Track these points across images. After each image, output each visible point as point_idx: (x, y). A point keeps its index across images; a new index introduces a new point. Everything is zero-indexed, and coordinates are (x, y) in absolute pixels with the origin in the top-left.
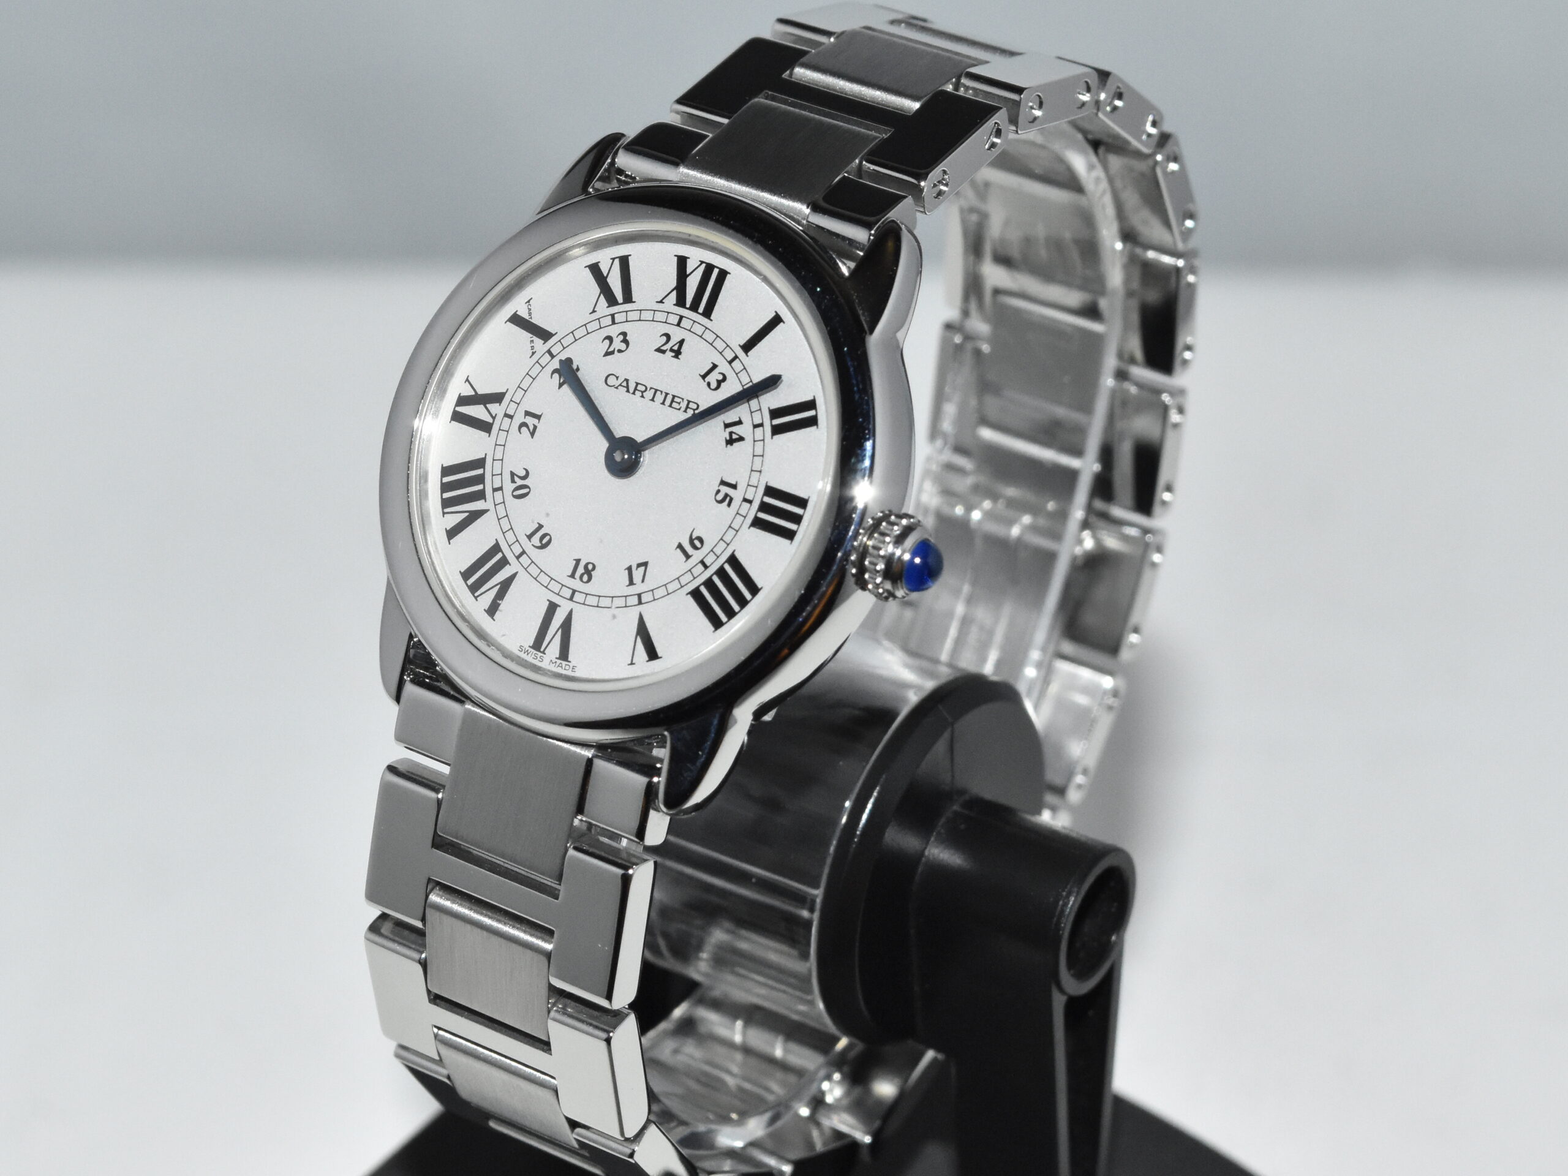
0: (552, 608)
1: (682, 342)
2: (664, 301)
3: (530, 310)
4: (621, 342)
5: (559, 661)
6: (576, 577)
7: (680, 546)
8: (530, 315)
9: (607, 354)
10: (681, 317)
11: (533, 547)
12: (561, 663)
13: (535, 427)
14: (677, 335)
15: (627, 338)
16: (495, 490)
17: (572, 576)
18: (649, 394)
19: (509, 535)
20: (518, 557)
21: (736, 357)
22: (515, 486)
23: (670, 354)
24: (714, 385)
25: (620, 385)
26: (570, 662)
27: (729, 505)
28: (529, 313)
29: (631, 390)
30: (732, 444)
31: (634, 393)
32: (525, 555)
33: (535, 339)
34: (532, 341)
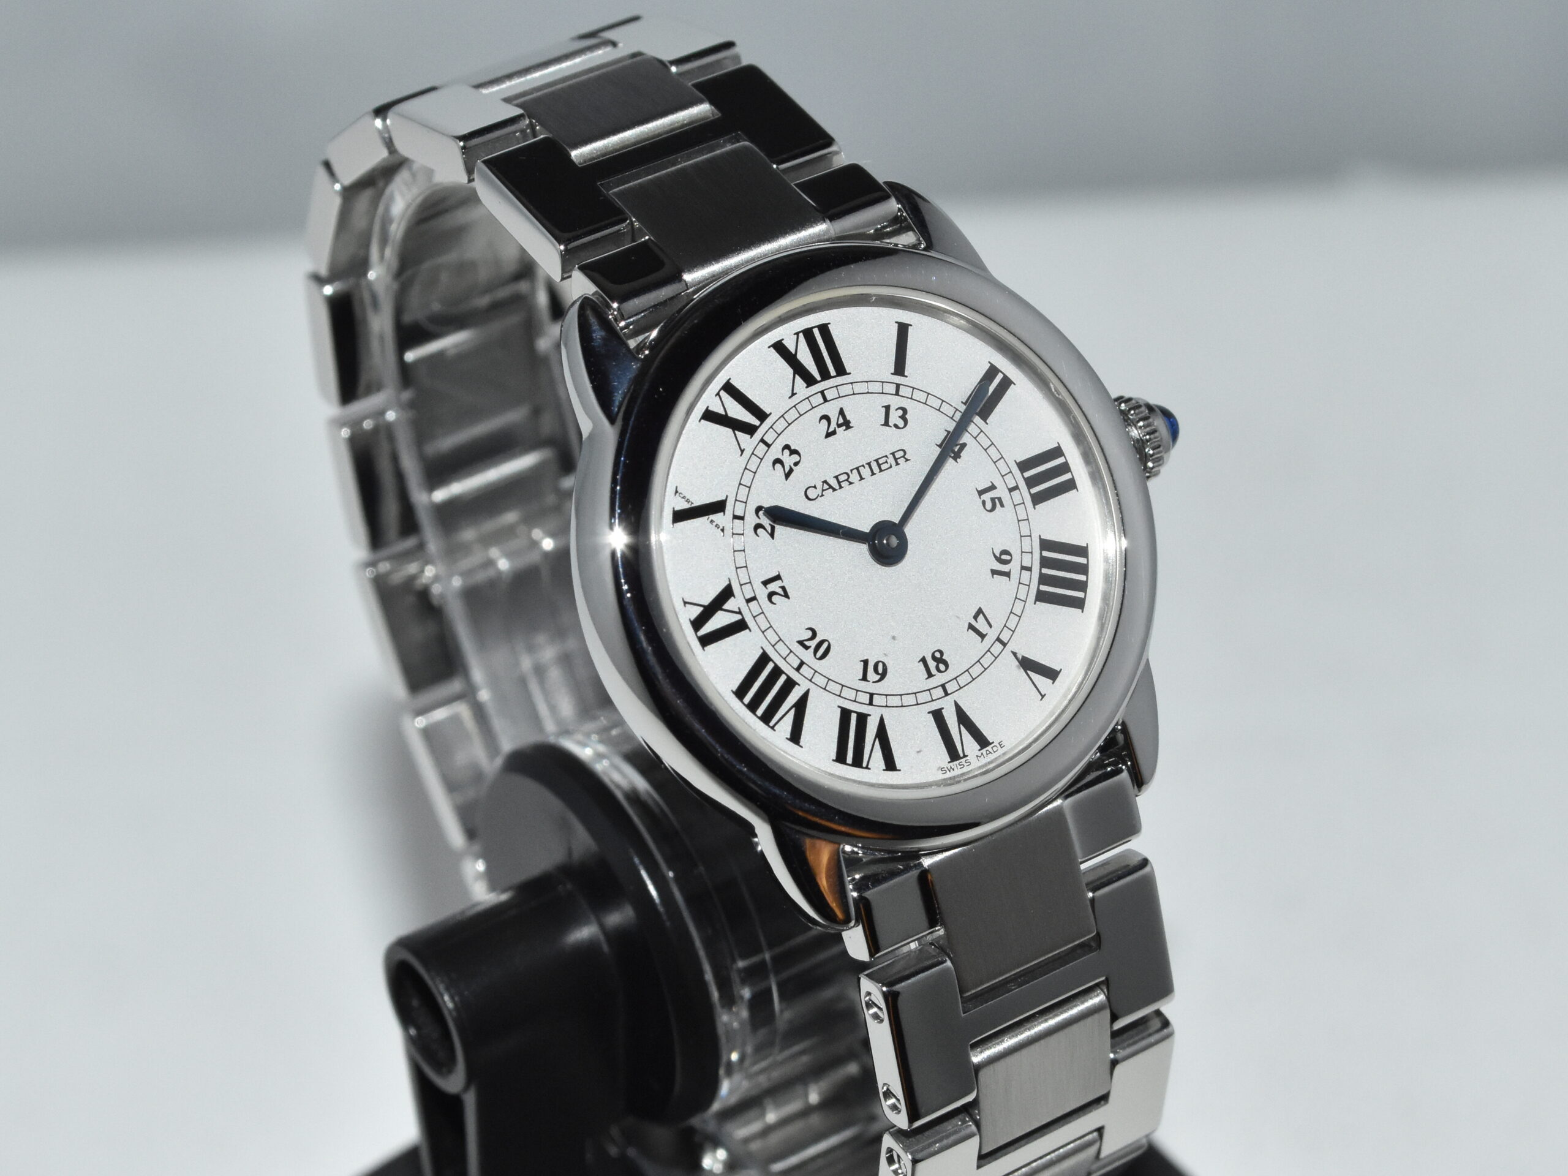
0: (938, 715)
1: (842, 412)
2: (795, 392)
3: (684, 497)
4: (790, 455)
5: (984, 751)
6: (933, 673)
7: (994, 572)
8: (688, 502)
9: (787, 476)
10: (822, 393)
11: (875, 684)
12: (987, 750)
13: (783, 588)
14: (832, 410)
15: (792, 448)
16: (798, 669)
17: (930, 675)
18: (854, 477)
19: (846, 693)
20: (871, 703)
21: (898, 386)
22: (813, 651)
23: (840, 430)
24: (901, 423)
25: (823, 490)
26: (993, 743)
27: (1002, 505)
28: (687, 501)
29: (836, 486)
30: (960, 457)
31: (841, 487)
32: (875, 696)
33: (712, 517)
34: (712, 522)
